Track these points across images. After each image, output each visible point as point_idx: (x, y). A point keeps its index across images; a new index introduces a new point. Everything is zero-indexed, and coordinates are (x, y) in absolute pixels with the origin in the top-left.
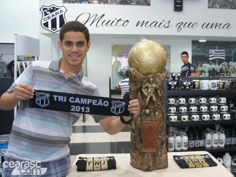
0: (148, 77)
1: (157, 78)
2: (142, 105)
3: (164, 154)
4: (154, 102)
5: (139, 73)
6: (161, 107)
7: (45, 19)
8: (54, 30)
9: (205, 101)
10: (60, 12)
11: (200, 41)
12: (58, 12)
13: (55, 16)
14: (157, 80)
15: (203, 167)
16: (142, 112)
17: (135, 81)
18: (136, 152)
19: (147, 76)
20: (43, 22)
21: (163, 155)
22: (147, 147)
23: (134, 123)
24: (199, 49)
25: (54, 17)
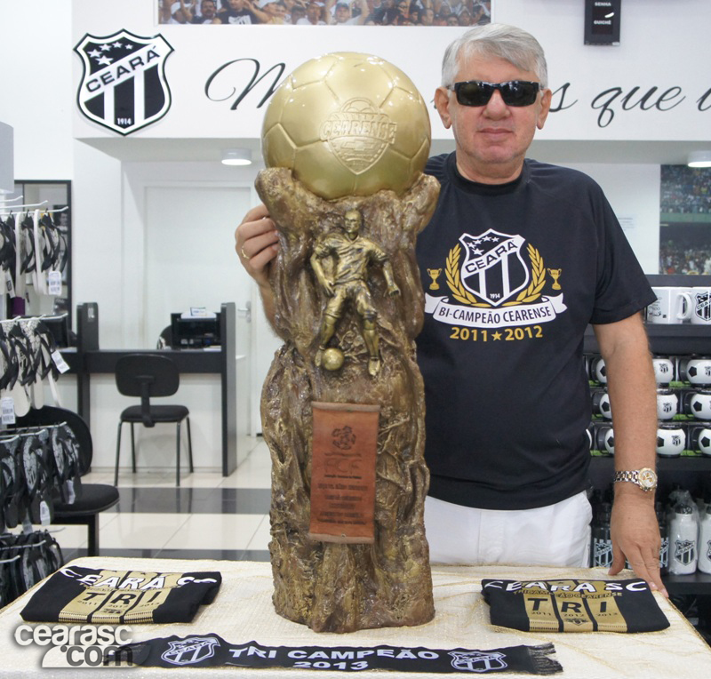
0: (339, 210)
1: (379, 212)
2: (312, 331)
3: (410, 560)
4: (362, 316)
5: (300, 192)
6: (398, 345)
7: (93, 86)
8: (125, 126)
9: (670, 374)
10: (149, 59)
11: (691, 165)
12: (139, 58)
13: (128, 72)
14: (379, 222)
15: (595, 629)
16: (313, 363)
17: (282, 224)
18: (291, 545)
19: (338, 205)
20: (86, 96)
21: (406, 564)
22: (331, 521)
23: (282, 416)
24: (692, 197)
25: (125, 77)
